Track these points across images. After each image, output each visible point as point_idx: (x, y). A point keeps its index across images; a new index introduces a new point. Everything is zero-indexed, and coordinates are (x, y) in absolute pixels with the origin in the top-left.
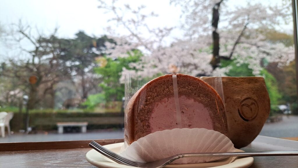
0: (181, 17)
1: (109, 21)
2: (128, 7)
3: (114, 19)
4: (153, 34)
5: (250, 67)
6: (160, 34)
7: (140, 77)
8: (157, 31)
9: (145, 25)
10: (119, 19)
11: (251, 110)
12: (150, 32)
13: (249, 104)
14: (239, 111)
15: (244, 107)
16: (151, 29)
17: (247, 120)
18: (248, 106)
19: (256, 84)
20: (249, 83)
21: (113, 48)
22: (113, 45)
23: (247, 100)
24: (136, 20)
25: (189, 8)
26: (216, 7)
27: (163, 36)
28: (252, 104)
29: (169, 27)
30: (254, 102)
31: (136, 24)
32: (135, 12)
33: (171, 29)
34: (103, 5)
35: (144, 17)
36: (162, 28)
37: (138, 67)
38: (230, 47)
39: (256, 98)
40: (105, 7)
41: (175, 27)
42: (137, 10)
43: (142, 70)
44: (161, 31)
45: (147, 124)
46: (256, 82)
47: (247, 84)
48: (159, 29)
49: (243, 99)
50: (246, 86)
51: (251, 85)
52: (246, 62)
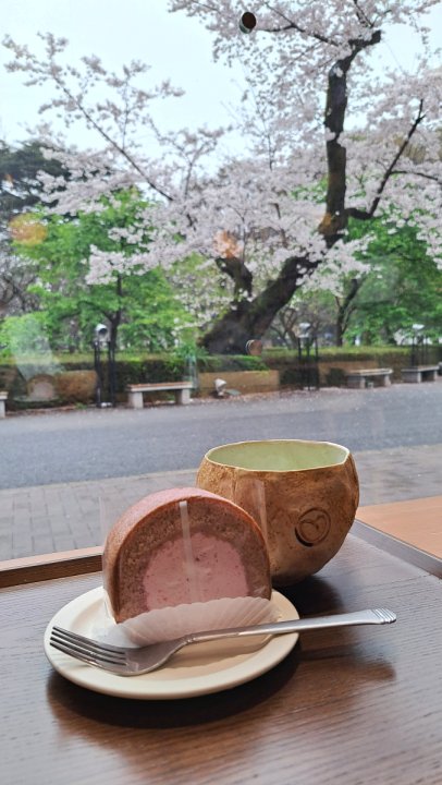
0: (245, 97)
1: (44, 108)
2: (95, 66)
3: (58, 103)
4: (169, 147)
5: (419, 237)
6: (189, 148)
7: (139, 266)
8: (181, 140)
9: (147, 120)
10: (73, 104)
11: (317, 527)
12: (163, 140)
13: (314, 518)
14: (296, 531)
15: (305, 524)
16: (164, 134)
17: (310, 545)
18: (312, 522)
19: (328, 481)
20: (316, 481)
21: (62, 189)
22: (61, 180)
23: (310, 514)
24: (121, 105)
25: (265, 70)
26: (339, 73)
27: (198, 153)
28: (319, 517)
29: (212, 129)
30: (321, 513)
31: (122, 118)
32: (116, 83)
33: (219, 133)
34: (22, 61)
35: (142, 96)
36: (192, 131)
37: (131, 239)
38: (373, 185)
39: (326, 507)
40: (28, 67)
41: (230, 129)
42: (121, 76)
43: (144, 250)
44: (192, 140)
45: (139, 587)
46: (328, 477)
47: (313, 483)
48: (185, 132)
49: (304, 511)
50: (311, 486)
51: (319, 485)
52: (411, 224)
